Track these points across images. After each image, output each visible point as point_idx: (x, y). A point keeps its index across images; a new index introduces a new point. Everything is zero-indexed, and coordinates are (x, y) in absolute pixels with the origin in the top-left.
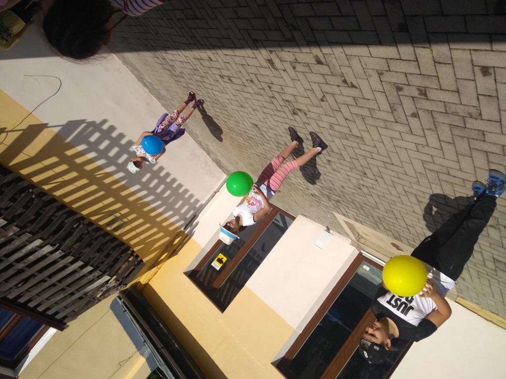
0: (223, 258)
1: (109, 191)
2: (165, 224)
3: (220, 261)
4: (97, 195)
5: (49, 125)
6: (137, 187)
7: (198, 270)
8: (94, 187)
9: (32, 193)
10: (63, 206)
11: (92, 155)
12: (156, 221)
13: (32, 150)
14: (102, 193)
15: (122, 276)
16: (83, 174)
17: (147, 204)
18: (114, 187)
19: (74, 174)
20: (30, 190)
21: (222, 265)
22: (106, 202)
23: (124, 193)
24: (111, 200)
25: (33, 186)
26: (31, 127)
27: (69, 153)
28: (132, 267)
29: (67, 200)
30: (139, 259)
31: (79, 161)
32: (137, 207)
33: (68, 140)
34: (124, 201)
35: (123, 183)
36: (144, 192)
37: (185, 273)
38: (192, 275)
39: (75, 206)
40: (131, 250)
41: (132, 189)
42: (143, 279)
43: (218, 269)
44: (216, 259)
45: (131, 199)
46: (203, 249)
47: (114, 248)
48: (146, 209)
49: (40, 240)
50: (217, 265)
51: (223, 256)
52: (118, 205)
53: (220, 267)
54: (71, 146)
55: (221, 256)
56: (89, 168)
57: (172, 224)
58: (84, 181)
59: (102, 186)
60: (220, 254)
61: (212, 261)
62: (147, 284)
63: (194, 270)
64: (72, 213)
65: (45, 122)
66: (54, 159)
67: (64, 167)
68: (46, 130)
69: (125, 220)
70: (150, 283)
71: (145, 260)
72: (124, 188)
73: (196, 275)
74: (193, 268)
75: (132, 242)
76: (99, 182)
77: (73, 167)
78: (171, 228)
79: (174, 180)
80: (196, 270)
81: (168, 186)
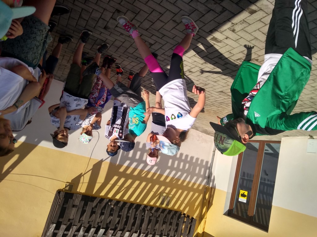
0: (244, 193)
1: (153, 181)
2: (195, 187)
3: (243, 195)
4: (147, 188)
5: (103, 160)
6: (168, 171)
7: (232, 209)
8: (144, 184)
9: (111, 205)
10: (132, 204)
11: (135, 164)
12: (189, 187)
13: (101, 179)
14: (150, 185)
15: (186, 234)
16: (135, 178)
17: (178, 179)
18: (155, 178)
19: (130, 181)
20: (109, 204)
21: (246, 198)
22: (154, 190)
23: (162, 179)
24: (157, 186)
25: (110, 200)
26: (94, 166)
27: (122, 170)
28: (189, 225)
29: (132, 199)
30: (190, 217)
31: (129, 172)
32: (174, 184)
33: (118, 163)
34: (164, 183)
35: (158, 173)
36: (174, 172)
37: (225, 214)
38: (230, 213)
39: (138, 201)
40: (182, 214)
41: (165, 174)
42: (200, 230)
43: (245, 202)
44: (240, 195)
45: (168, 180)
46: (227, 192)
47: (172, 218)
48: (180, 183)
49: (128, 232)
50: (243, 200)
51: (244, 191)
52: (163, 188)
53: (246, 200)
54: (120, 166)
55: (242, 192)
56: (136, 173)
57: (200, 185)
58: (137, 183)
59: (148, 181)
60: (241, 191)
61: (238, 199)
62: (204, 232)
63: (229, 210)
64: (138, 206)
65: (100, 159)
66: (115, 178)
67: (122, 180)
68: (103, 163)
69: (170, 196)
70: (205, 231)
71: (194, 217)
72: (161, 175)
73: (232, 212)
74: (228, 208)
75: (181, 209)
76: (145, 179)
77: (127, 177)
78: (201, 188)
79: (187, 156)
80: (231, 209)
81: (185, 161)
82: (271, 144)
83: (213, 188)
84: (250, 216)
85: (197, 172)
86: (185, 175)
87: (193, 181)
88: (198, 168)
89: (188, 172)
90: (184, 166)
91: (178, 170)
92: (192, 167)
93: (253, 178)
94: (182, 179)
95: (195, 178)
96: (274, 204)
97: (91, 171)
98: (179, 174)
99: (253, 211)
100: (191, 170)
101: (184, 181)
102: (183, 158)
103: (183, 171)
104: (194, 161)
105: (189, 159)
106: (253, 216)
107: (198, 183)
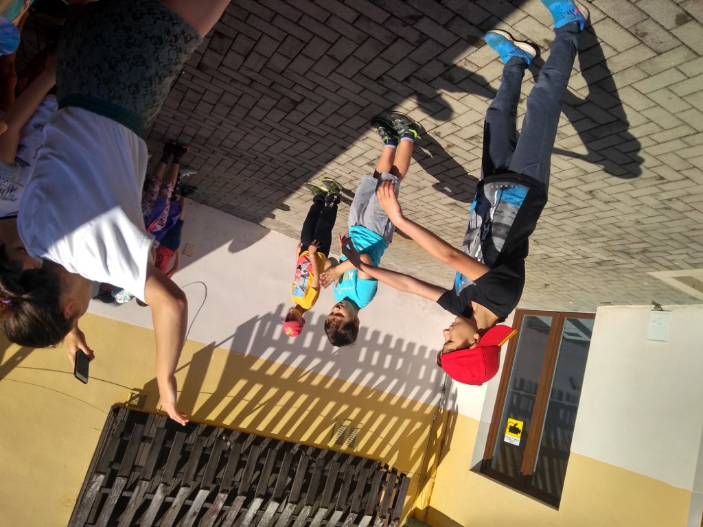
0: (516, 424)
1: (324, 393)
2: (417, 408)
3: (514, 430)
4: (310, 408)
5: (216, 344)
6: (357, 372)
7: (489, 458)
8: (303, 398)
9: (226, 441)
10: (274, 442)
11: (285, 356)
12: (403, 409)
13: (210, 384)
14: (316, 400)
15: (387, 509)
16: (284, 386)
17: (379, 392)
18: (328, 386)
19: (272, 392)
20: (224, 438)
21: (519, 435)
22: (325, 412)
23: (344, 389)
24: (331, 405)
25: (228, 431)
26: (196, 356)
27: (256, 367)
28: (395, 490)
29: (276, 431)
30: (399, 474)
31: (271, 371)
32: (369, 401)
33: (247, 352)
34: (347, 398)
35: (335, 376)
36: (369, 376)
37: (473, 470)
38: (484, 468)
39: (288, 435)
40: (383, 465)
41: (351, 380)
42: (420, 504)
43: (517, 443)
44: (508, 430)
45: (356, 392)
46: (481, 422)
48: (382, 398)
49: (259, 499)
50: (513, 439)
51: (515, 421)
52: (344, 408)
53: (519, 439)
54: (253, 358)
55: (512, 422)
56: (286, 375)
57: (425, 405)
58: (289, 395)
59: (313, 392)
60: (510, 420)
61: (503, 436)
62: (428, 508)
63: (483, 460)
64: (289, 445)
65: (207, 343)
66: (242, 383)
67: (257, 388)
68: (215, 350)
69: (360, 426)
70: (432, 505)
71: (409, 475)
72: (340, 382)
73: (490, 466)
74: (480, 457)
75: (383, 455)
76: (306, 388)
77: (268, 382)
78: (428, 411)
79: (400, 342)
80: (487, 460)
81: (396, 353)
82: (580, 320)
83: (453, 414)
84: (525, 474)
85: (421, 376)
86: (395, 382)
87: (410, 397)
88: (423, 368)
89: (401, 375)
90: (393, 363)
91: (378, 370)
92: (410, 365)
93: (535, 394)
94: (387, 391)
95: (417, 389)
96: (574, 448)
97: (188, 367)
98: (382, 378)
99: (530, 465)
100: (408, 373)
101: (391, 396)
102: (392, 345)
103: (391, 373)
104: (416, 352)
105: (404, 349)
106: (532, 476)
107: (422, 400)
